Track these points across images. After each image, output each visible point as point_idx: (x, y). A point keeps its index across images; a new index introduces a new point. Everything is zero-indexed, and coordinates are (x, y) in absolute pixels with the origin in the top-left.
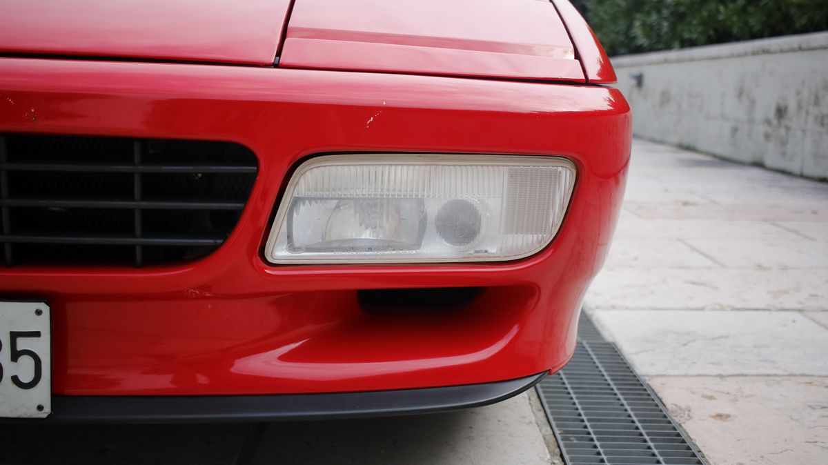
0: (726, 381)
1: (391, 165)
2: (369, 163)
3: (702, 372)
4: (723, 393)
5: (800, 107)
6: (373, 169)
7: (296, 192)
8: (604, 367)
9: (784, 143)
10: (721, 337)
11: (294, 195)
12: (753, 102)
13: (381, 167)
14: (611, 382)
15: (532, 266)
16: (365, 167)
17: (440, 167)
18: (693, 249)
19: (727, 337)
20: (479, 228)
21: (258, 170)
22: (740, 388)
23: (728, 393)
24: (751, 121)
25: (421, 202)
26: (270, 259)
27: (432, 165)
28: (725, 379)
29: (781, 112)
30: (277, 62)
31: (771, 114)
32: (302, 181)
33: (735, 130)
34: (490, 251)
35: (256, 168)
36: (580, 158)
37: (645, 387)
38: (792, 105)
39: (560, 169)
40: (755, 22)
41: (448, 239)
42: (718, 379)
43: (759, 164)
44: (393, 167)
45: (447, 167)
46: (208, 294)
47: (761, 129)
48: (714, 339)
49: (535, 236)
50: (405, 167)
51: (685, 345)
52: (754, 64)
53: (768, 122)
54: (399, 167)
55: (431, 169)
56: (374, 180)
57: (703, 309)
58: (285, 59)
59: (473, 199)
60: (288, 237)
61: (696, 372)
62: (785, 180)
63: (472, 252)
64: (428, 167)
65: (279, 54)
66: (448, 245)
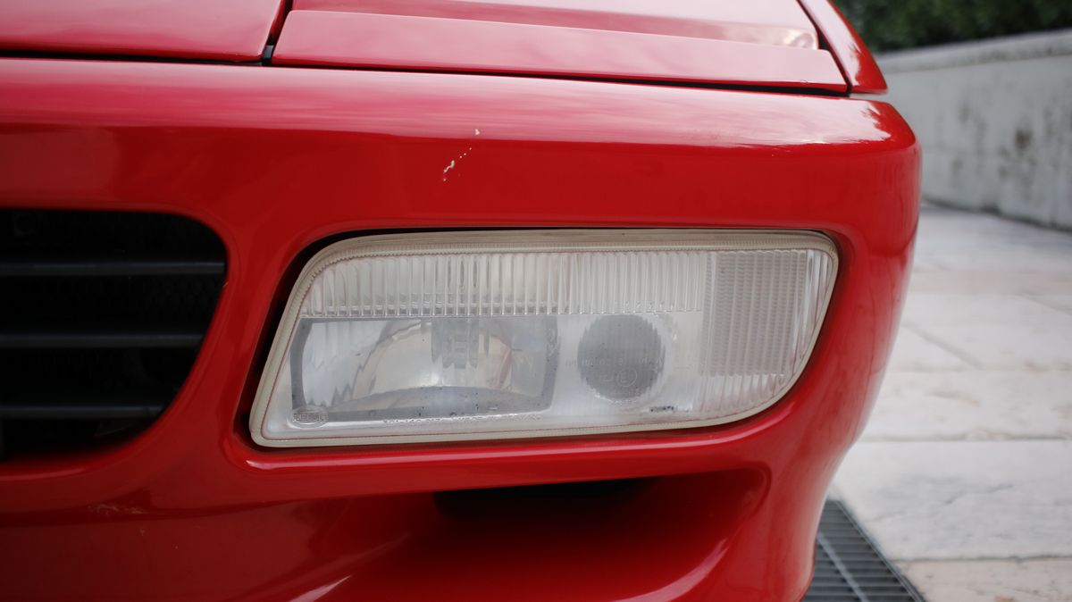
0: (1026, 568)
1: (493, 253)
2: (449, 250)
3: (986, 551)
4: (1028, 592)
5: (1049, 132)
6: (456, 261)
7: (304, 309)
8: (844, 562)
9: (1026, 181)
10: (1001, 487)
11: (301, 316)
12: (982, 127)
13: (472, 257)
14: (847, 576)
15: (757, 434)
16: (440, 258)
17: (588, 255)
18: (929, 339)
19: (1010, 486)
20: (661, 370)
21: (226, 268)
22: (1053, 582)
23: (1036, 592)
24: (980, 152)
25: (551, 324)
26: (258, 439)
27: (572, 252)
28: (1025, 564)
29: (1022, 139)
30: (268, 56)
31: (1009, 142)
32: (316, 288)
33: (957, 166)
34: (680, 408)
35: (221, 264)
36: (845, 231)
37: (902, 584)
38: (1038, 129)
39: (811, 253)
40: (983, 17)
41: (602, 388)
42: (1013, 565)
43: (992, 210)
44: (496, 257)
45: (600, 255)
46: (135, 511)
47: (993, 163)
48: (992, 490)
49: (765, 378)
50: (520, 257)
51: (949, 502)
52: (983, 74)
53: (1003, 152)
54: (508, 258)
55: (569, 259)
56: (458, 283)
57: (962, 438)
58: (283, 48)
59: (650, 314)
60: (293, 396)
61: (975, 551)
62: (1032, 233)
63: (648, 410)
64: (565, 256)
65: (273, 39)
66: (604, 398)
